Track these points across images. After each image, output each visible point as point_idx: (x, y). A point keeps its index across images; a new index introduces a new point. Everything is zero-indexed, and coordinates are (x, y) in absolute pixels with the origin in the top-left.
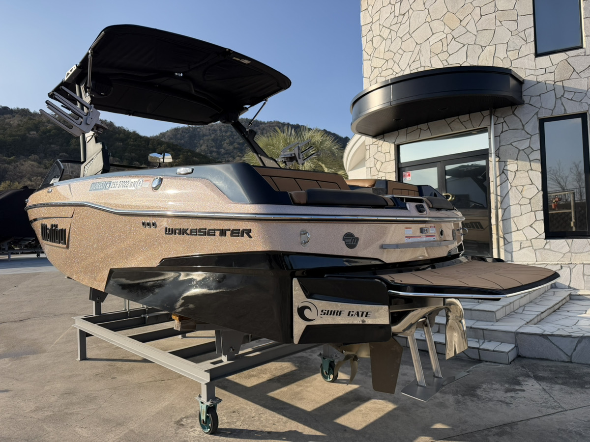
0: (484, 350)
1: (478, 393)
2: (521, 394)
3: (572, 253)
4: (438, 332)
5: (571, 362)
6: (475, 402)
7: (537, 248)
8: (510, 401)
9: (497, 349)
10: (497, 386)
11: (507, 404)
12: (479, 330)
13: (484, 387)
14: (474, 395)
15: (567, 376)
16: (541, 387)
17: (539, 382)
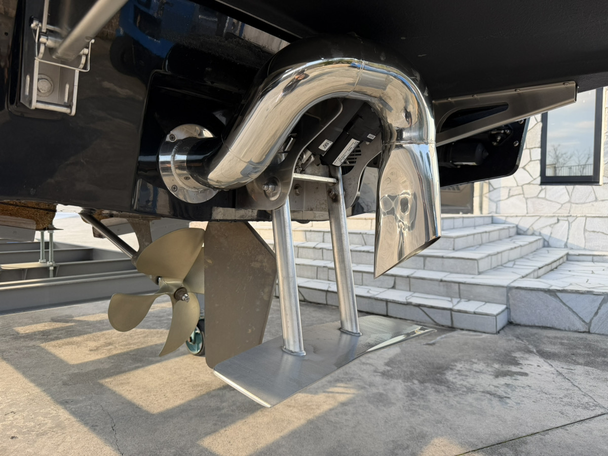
0: (459, 311)
1: (448, 377)
2: (522, 380)
3: (571, 203)
4: (394, 287)
5: (589, 332)
6: (442, 394)
7: (529, 197)
8: (505, 392)
9: (480, 310)
10: (480, 366)
11: (501, 398)
12: (453, 284)
13: (458, 368)
14: (440, 382)
15: (590, 352)
16: (553, 369)
17: (549, 361)
